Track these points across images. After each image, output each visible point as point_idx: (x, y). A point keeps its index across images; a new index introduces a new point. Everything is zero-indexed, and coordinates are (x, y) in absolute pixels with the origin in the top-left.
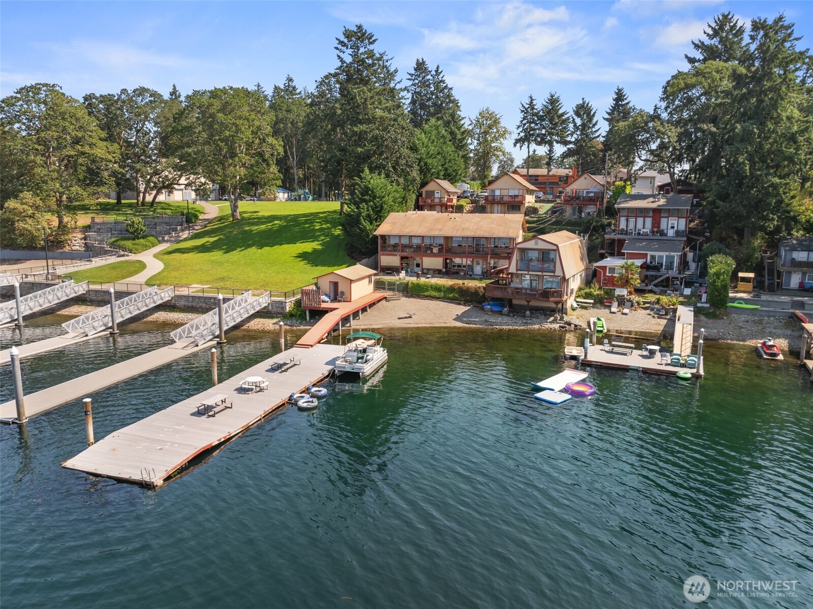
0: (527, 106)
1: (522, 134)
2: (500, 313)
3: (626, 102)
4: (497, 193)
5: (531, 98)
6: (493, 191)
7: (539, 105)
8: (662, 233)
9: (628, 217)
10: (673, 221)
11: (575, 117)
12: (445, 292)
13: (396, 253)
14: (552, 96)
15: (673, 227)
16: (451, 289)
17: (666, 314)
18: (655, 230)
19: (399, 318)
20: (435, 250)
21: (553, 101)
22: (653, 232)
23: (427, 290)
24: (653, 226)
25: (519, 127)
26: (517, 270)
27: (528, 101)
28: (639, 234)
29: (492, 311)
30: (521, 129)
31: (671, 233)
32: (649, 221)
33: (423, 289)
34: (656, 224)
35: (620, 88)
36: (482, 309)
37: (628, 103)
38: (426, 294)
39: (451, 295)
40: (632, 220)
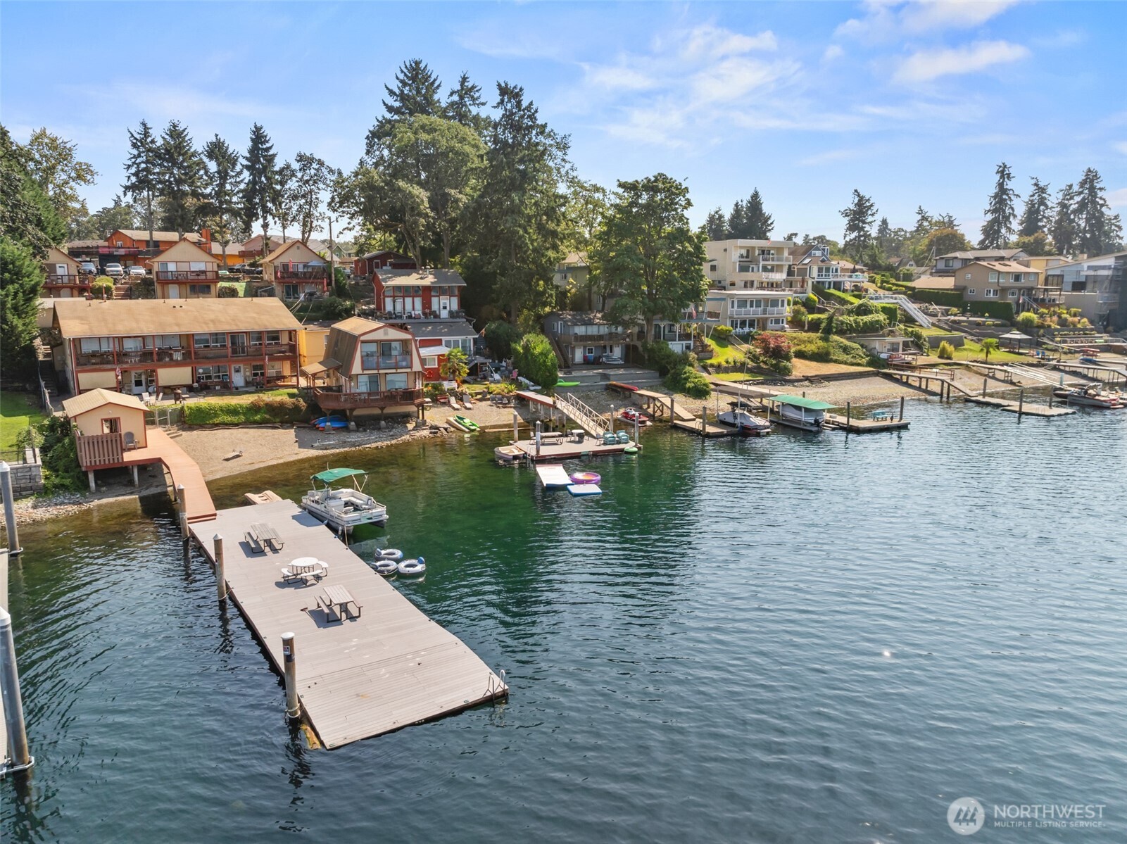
0: (138, 137)
1: (134, 179)
2: (346, 429)
3: (268, 145)
4: (172, 267)
5: (144, 124)
6: (165, 264)
7: (159, 136)
8: (437, 316)
9: (394, 297)
10: (444, 300)
11: (206, 160)
12: (244, 414)
13: (109, 366)
14: (175, 126)
15: (445, 308)
16: (255, 408)
17: (509, 403)
18: (427, 311)
19: (227, 460)
20: (178, 356)
21: (176, 133)
22: (424, 314)
23: (216, 415)
24: (424, 307)
25: (129, 167)
26: (363, 370)
27: (140, 129)
28: (410, 317)
29: (335, 429)
30: (133, 170)
31: (444, 314)
32: (418, 301)
33: (209, 414)
34: (427, 304)
35: (258, 125)
36: (314, 428)
37: (271, 148)
38: (217, 421)
39: (258, 417)
40: (399, 301)
